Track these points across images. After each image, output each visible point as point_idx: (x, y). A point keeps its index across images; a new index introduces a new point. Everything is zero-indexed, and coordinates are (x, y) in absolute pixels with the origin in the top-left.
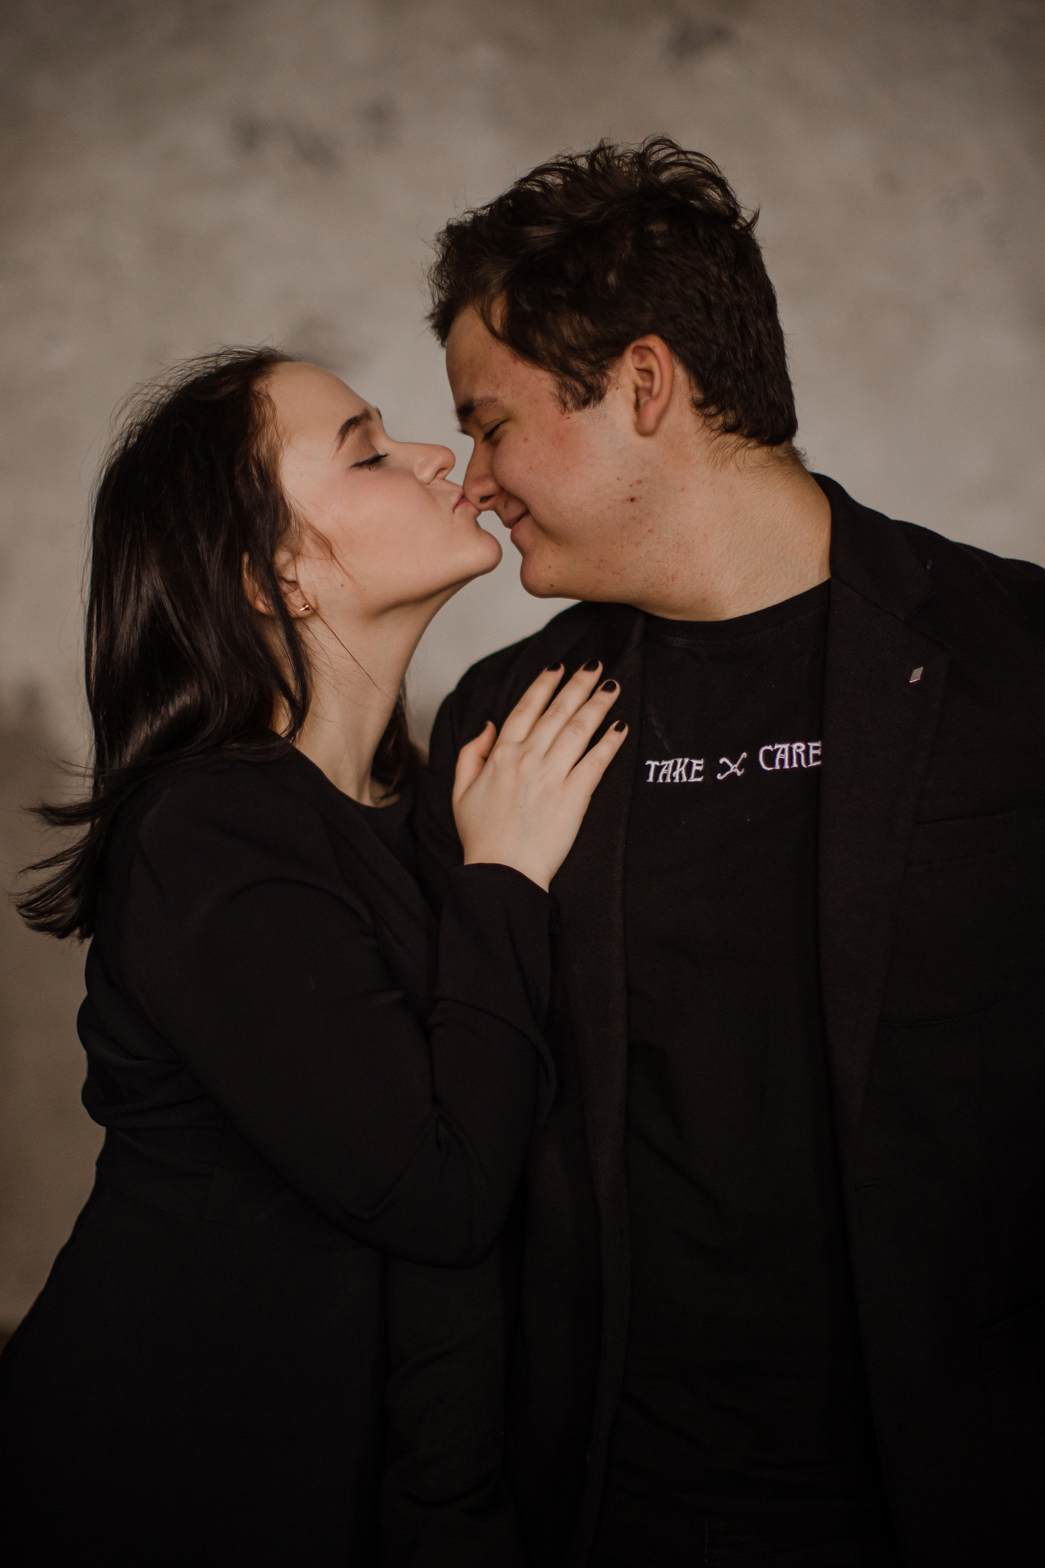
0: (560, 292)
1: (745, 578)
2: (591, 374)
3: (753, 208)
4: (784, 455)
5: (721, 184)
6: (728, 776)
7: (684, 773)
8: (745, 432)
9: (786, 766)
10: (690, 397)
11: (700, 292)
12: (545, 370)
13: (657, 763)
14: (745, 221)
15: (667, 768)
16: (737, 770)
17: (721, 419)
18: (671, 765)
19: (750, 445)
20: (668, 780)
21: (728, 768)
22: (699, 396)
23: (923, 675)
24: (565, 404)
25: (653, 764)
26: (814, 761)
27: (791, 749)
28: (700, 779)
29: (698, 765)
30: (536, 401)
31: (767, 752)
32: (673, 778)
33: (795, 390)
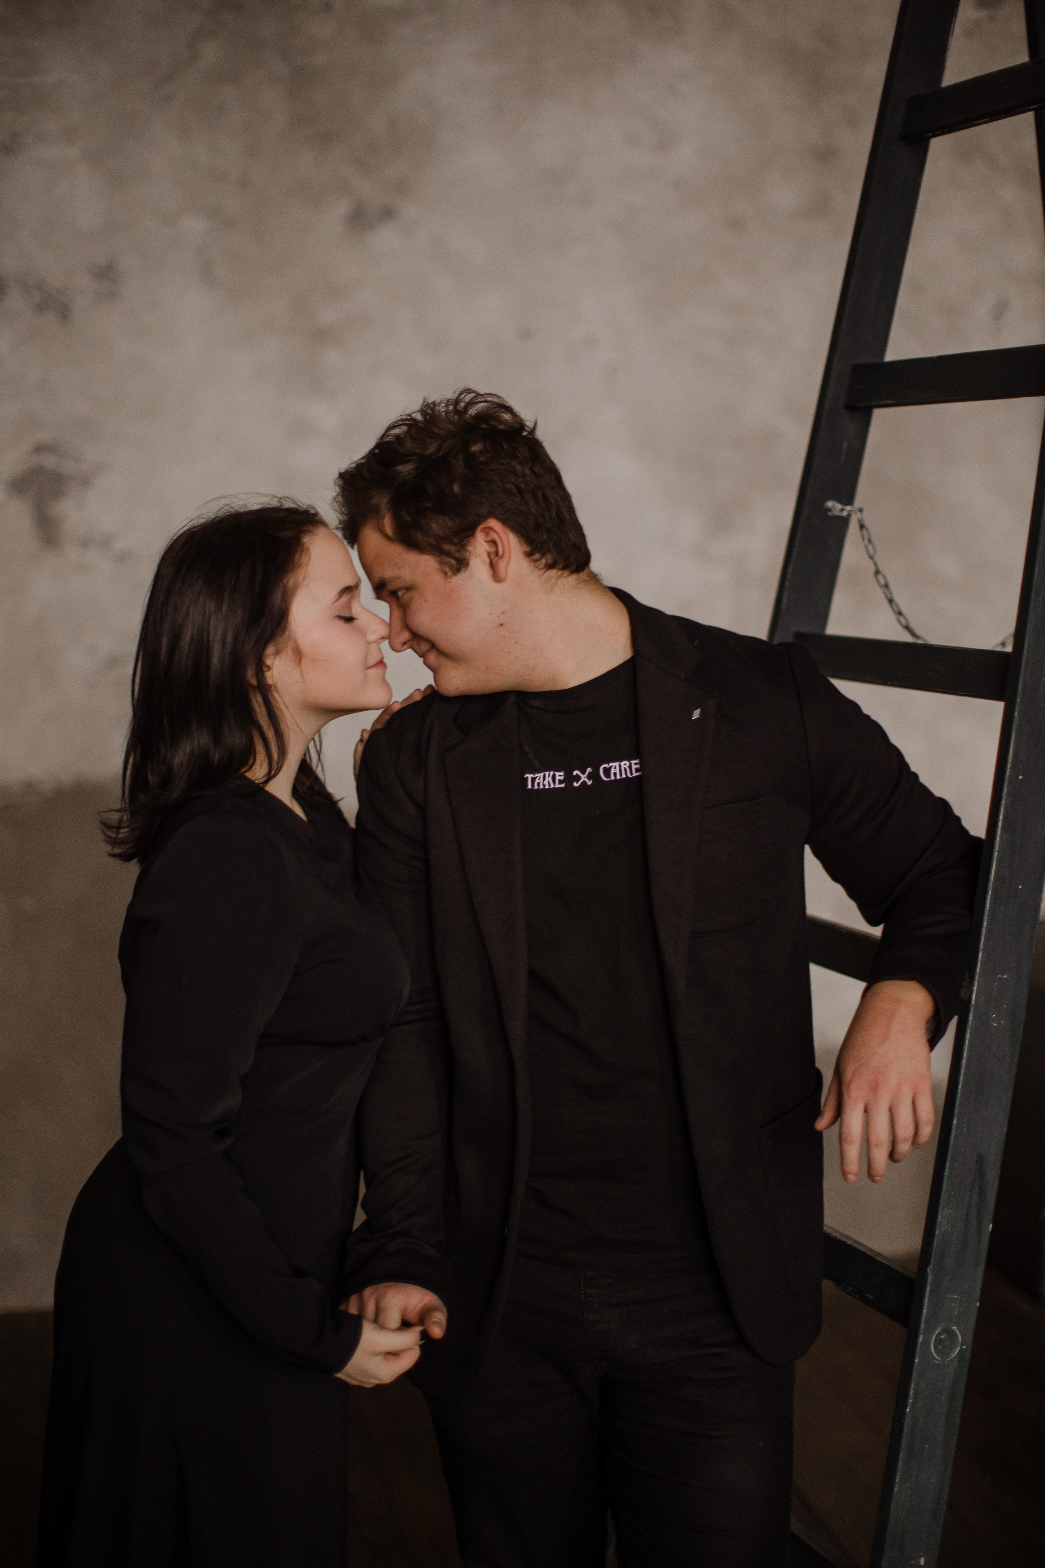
0: (428, 505)
1: (579, 662)
2: (458, 551)
3: (533, 420)
4: (588, 579)
5: (509, 409)
6: (581, 783)
7: (551, 782)
8: (560, 566)
9: (618, 777)
10: (522, 551)
11: (513, 483)
12: (428, 554)
13: (532, 776)
14: (530, 428)
15: (539, 779)
16: (587, 780)
17: (543, 561)
18: (542, 777)
19: (565, 575)
20: (541, 787)
21: (580, 778)
22: (527, 549)
23: (701, 714)
24: (446, 574)
25: (529, 776)
26: (636, 772)
27: (620, 766)
28: (563, 786)
29: (560, 776)
30: (427, 575)
31: (604, 768)
32: (544, 785)
33: (586, 531)
